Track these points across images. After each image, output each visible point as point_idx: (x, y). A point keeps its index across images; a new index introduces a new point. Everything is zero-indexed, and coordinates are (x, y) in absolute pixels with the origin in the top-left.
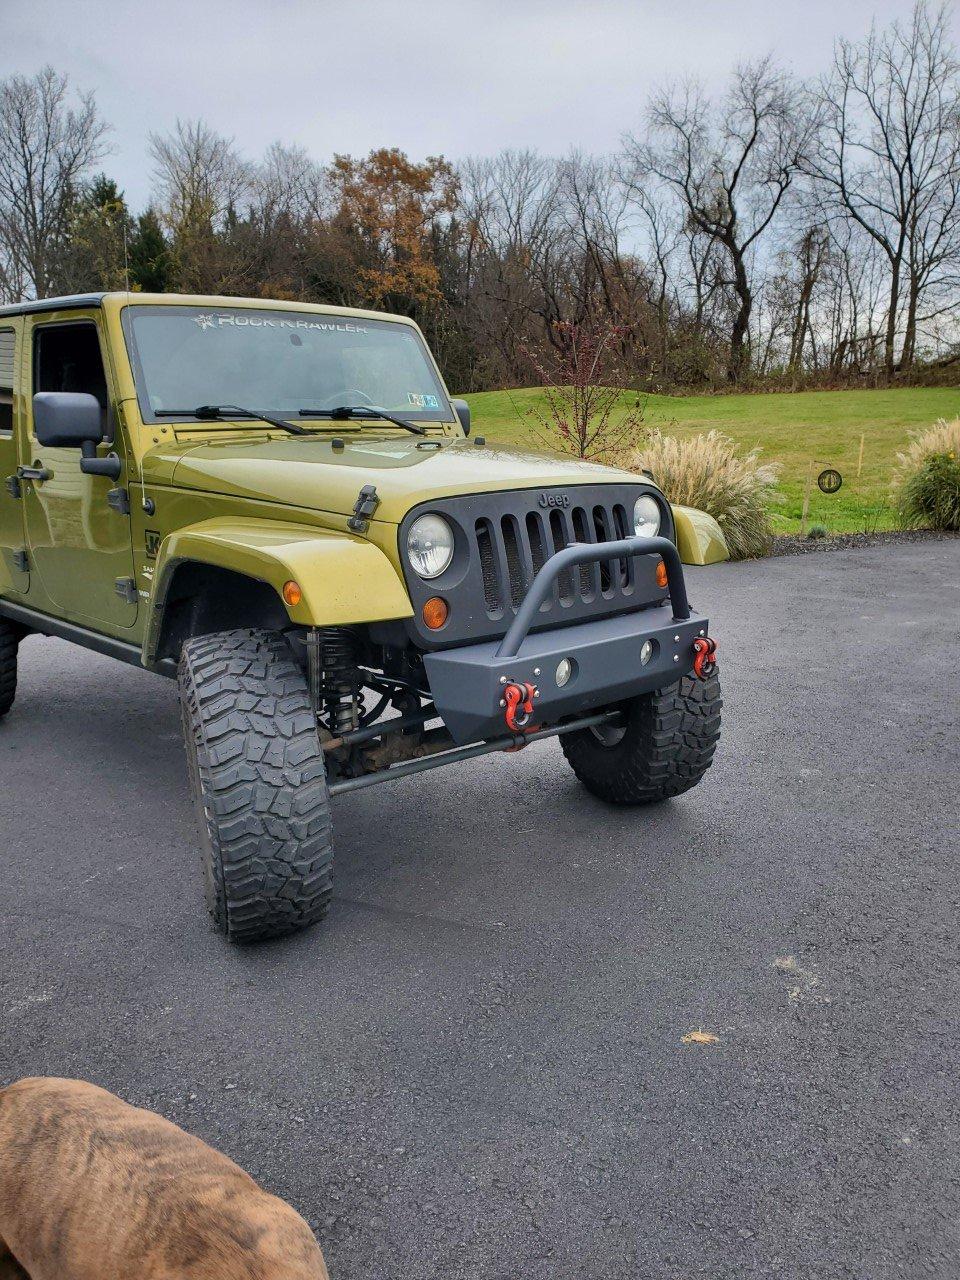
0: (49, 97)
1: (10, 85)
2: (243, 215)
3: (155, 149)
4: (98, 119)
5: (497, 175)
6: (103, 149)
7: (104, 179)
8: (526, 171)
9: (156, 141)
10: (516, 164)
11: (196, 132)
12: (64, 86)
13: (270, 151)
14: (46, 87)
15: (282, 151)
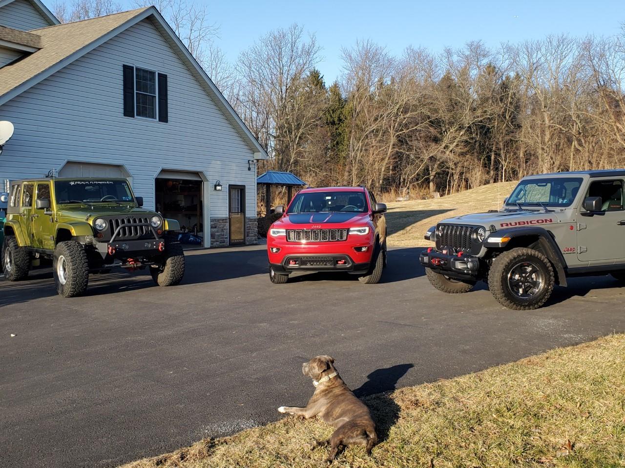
0: (294, 37)
1: (276, 34)
2: (388, 81)
3: (344, 55)
4: (317, 45)
5: (543, 50)
6: (318, 59)
7: (315, 70)
8: (562, 46)
9: (344, 51)
10: (555, 43)
11: (366, 44)
12: (301, 31)
13: (406, 50)
14: (293, 33)
15: (413, 50)
